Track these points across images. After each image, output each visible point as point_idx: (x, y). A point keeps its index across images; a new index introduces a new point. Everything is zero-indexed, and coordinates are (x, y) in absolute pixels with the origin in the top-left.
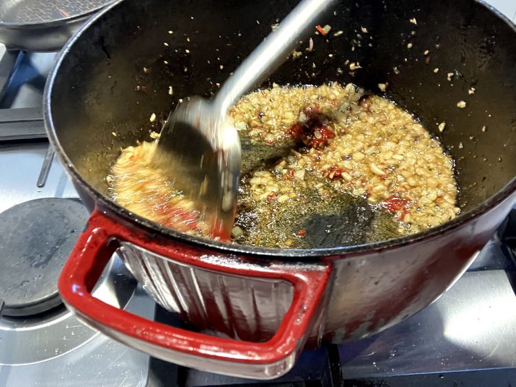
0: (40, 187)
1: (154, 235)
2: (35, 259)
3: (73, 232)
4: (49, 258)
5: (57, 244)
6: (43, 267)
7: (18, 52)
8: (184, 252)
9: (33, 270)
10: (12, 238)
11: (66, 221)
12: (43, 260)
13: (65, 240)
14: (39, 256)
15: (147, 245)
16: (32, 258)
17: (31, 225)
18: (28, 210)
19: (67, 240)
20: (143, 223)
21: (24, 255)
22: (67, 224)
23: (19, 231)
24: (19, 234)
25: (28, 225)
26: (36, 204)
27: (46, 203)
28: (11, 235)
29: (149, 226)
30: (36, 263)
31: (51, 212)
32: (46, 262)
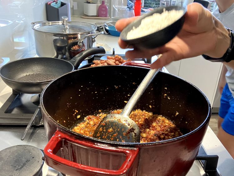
0: (22, 140)
1: (78, 137)
2: (17, 167)
3: (33, 158)
4: (22, 167)
5: (26, 162)
6: (19, 170)
7: (17, 94)
8: (89, 143)
9: (15, 171)
10: (7, 158)
11: (31, 153)
12: (19, 167)
13: (30, 160)
14: (18, 166)
15: (76, 141)
16: (15, 167)
17: (16, 154)
18: (15, 149)
19: (30, 161)
20: (75, 133)
21: (12, 165)
22: (31, 155)
23: (11, 156)
24: (11, 157)
25: (15, 154)
26: (19, 147)
27: (23, 146)
28: (7, 157)
29: (77, 134)
30: (17, 168)
31: (25, 150)
32: (21, 168)
